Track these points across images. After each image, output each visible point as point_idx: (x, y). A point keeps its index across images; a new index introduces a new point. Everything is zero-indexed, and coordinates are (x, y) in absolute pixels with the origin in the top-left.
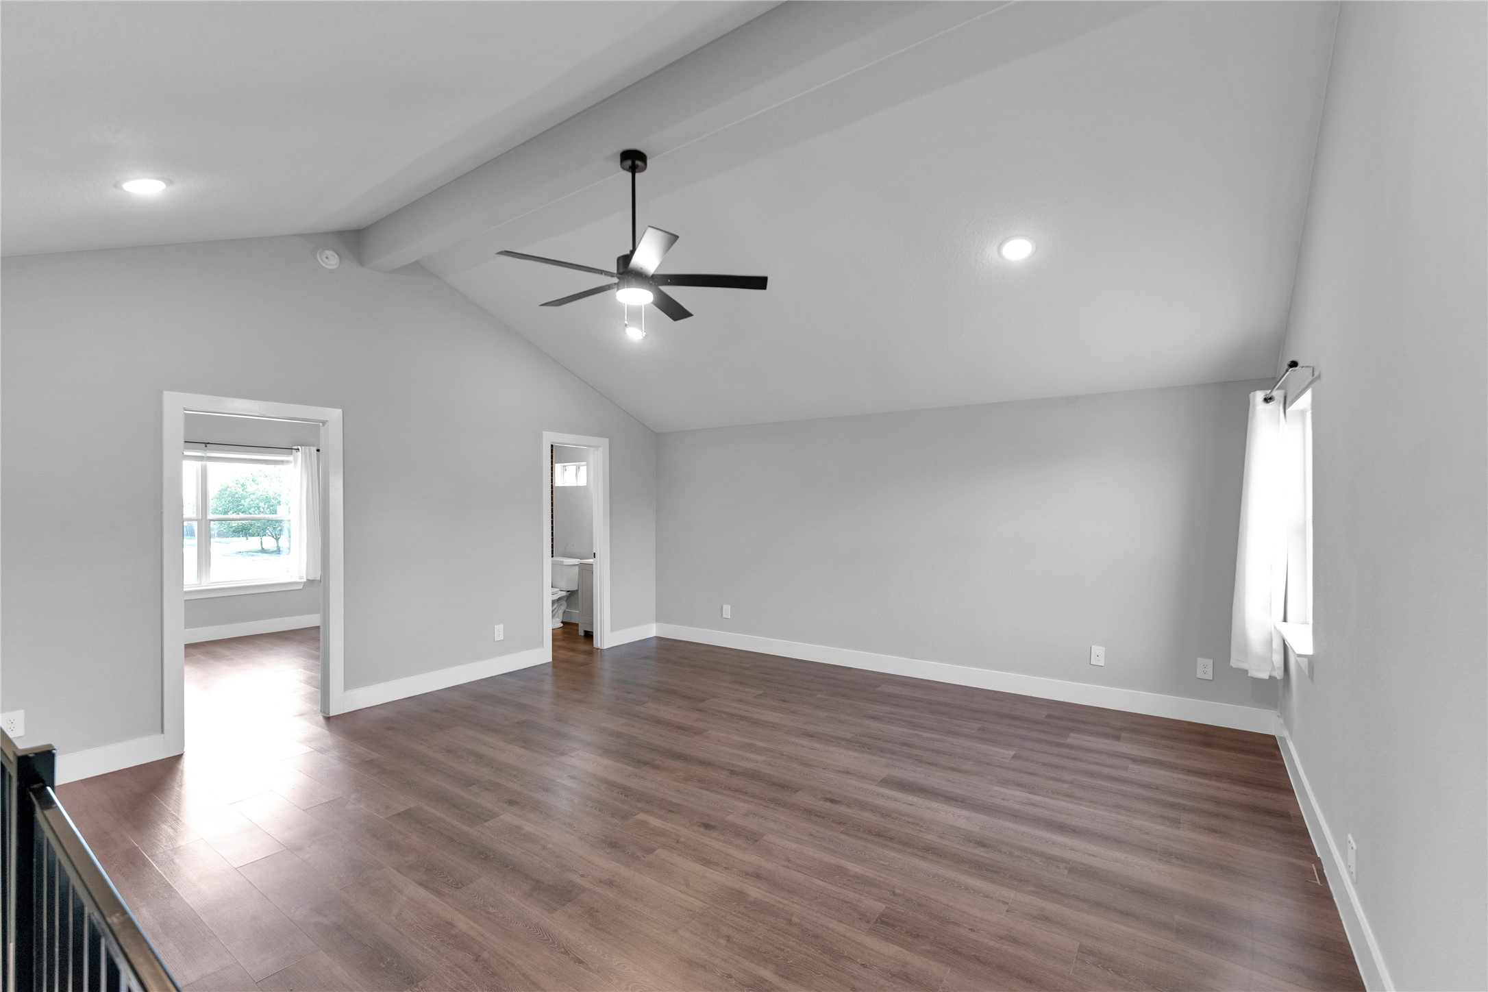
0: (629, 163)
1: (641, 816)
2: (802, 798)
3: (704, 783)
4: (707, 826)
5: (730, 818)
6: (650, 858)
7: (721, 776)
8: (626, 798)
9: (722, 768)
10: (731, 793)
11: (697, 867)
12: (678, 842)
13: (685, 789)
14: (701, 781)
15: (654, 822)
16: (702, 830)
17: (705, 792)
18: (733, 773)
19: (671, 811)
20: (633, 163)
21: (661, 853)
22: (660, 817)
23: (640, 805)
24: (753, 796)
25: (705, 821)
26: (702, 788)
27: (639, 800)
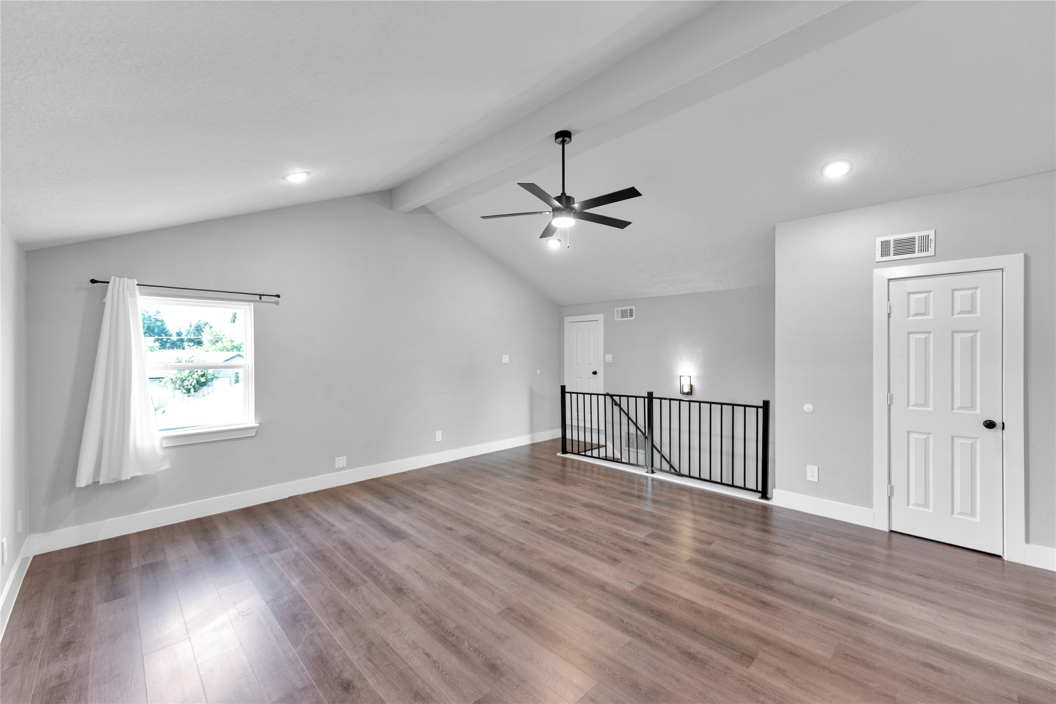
0: (561, 139)
1: (561, 530)
2: (464, 531)
3: (521, 549)
4: (526, 522)
5: (512, 525)
6: (555, 513)
7: (507, 552)
8: (573, 541)
9: (503, 558)
10: (506, 539)
11: (534, 508)
12: (542, 517)
13: (534, 545)
14: (522, 550)
15: (554, 527)
16: (529, 521)
17: (522, 541)
18: (497, 554)
19: (545, 531)
20: (563, 139)
21: (550, 514)
22: (551, 528)
23: (563, 536)
24: (493, 536)
25: (527, 525)
26: (523, 544)
27: (564, 540)
